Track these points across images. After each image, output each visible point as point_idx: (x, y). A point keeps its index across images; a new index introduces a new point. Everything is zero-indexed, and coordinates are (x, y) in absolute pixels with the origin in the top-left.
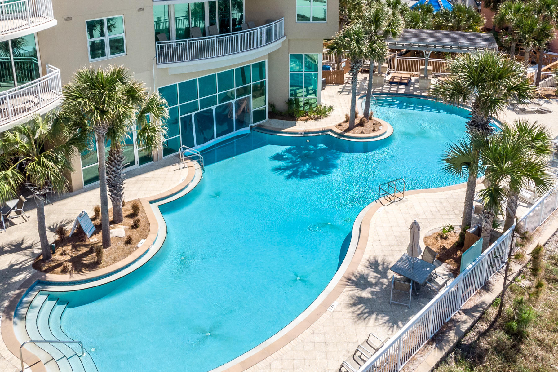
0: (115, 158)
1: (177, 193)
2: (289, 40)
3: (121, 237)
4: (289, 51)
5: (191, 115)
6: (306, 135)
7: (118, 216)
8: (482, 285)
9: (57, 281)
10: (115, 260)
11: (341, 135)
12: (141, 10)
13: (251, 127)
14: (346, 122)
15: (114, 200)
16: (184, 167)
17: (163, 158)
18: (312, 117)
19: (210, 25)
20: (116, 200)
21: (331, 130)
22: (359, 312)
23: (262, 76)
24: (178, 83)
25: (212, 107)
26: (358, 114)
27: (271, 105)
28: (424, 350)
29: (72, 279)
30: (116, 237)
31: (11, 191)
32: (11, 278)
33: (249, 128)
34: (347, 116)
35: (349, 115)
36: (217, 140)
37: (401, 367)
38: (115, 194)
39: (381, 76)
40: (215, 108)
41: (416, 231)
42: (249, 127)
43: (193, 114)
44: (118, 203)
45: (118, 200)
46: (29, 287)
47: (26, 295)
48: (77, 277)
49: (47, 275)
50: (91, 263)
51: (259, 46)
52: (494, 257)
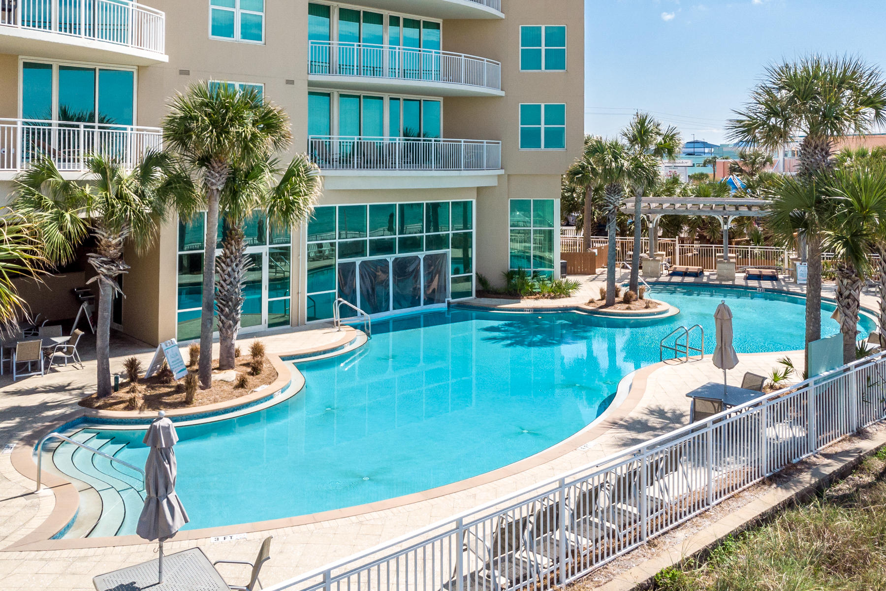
0: (232, 253)
1: (325, 352)
2: (509, 175)
3: (230, 381)
4: (508, 195)
5: (354, 263)
6: (537, 312)
7: (228, 357)
8: (852, 431)
9: (116, 418)
11: (592, 312)
12: (290, 82)
13: (449, 303)
14: (602, 299)
15: (223, 326)
16: (339, 331)
17: (306, 322)
18: (546, 296)
20: (226, 327)
21: (577, 308)
23: (466, 223)
24: (337, 206)
25: (387, 257)
26: (620, 291)
27: (481, 280)
28: (755, 489)
29: (141, 415)
30: (222, 380)
31: (64, 243)
33: (446, 305)
34: (602, 291)
35: (606, 290)
36: (393, 313)
37: (716, 502)
38: (227, 316)
39: (654, 260)
40: (393, 259)
41: (727, 317)
42: (444, 302)
43: (358, 261)
44: (230, 333)
45: (230, 326)
46: (68, 421)
48: (149, 414)
49: (100, 411)
50: (175, 402)
51: (462, 169)
52: (868, 387)
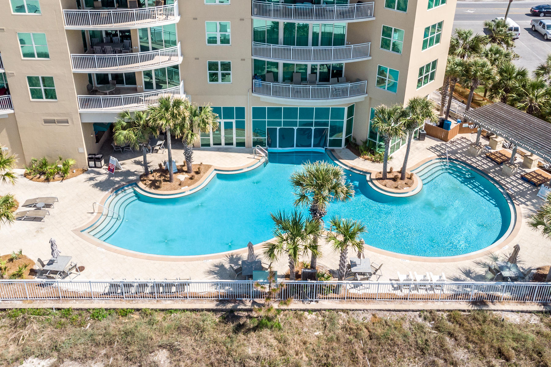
2: (370, 99)
4: (370, 105)
5: (276, 128)
6: (352, 170)
9: (140, 187)
10: (167, 190)
11: (371, 180)
13: (326, 149)
16: (254, 158)
17: (252, 147)
19: (311, 73)
22: (212, 270)
24: (267, 107)
25: (294, 128)
28: (211, 301)
29: (145, 189)
32: (129, 176)
33: (324, 149)
36: (295, 149)
40: (296, 128)
43: (278, 128)
46: (131, 184)
47: (127, 186)
48: (147, 189)
49: (140, 182)
50: (156, 186)
51: (330, 98)
